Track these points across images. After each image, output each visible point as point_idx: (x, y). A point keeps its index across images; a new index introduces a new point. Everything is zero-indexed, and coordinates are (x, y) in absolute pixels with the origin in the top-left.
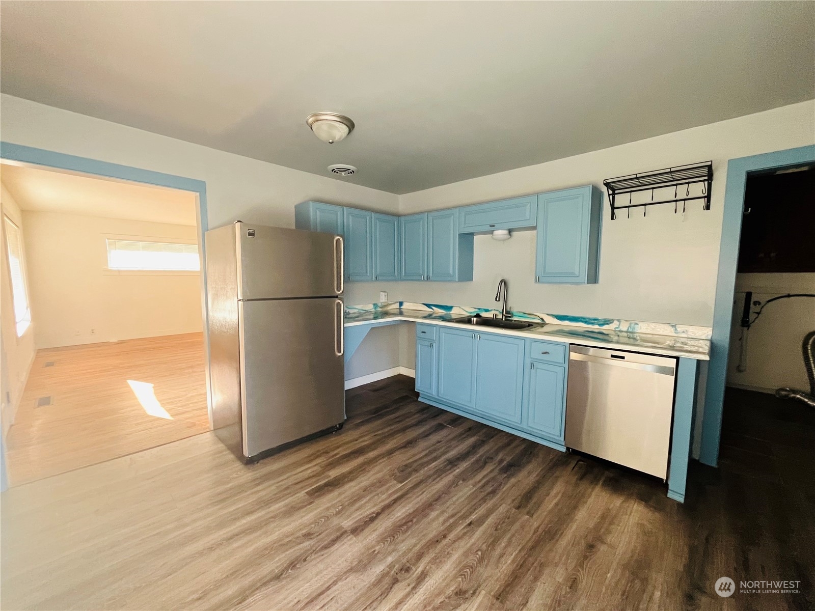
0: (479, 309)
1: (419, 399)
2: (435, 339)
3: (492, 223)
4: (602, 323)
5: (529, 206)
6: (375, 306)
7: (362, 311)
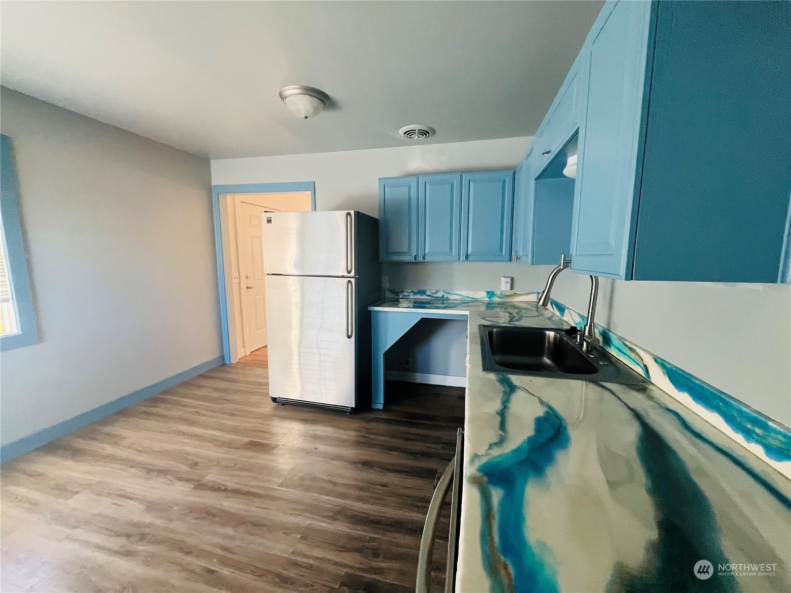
6: (490, 294)
7: (467, 299)
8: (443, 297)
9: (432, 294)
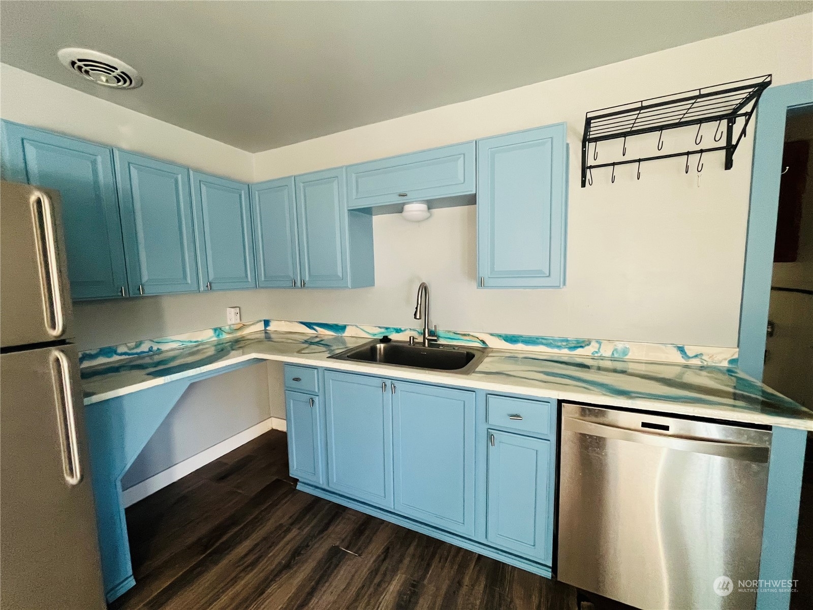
0: (387, 328)
1: (299, 487)
2: (317, 390)
3: (402, 191)
4: (573, 345)
5: (462, 158)
6: (217, 331)
7: (189, 344)
8: (151, 349)
9: (130, 349)
